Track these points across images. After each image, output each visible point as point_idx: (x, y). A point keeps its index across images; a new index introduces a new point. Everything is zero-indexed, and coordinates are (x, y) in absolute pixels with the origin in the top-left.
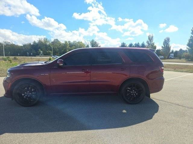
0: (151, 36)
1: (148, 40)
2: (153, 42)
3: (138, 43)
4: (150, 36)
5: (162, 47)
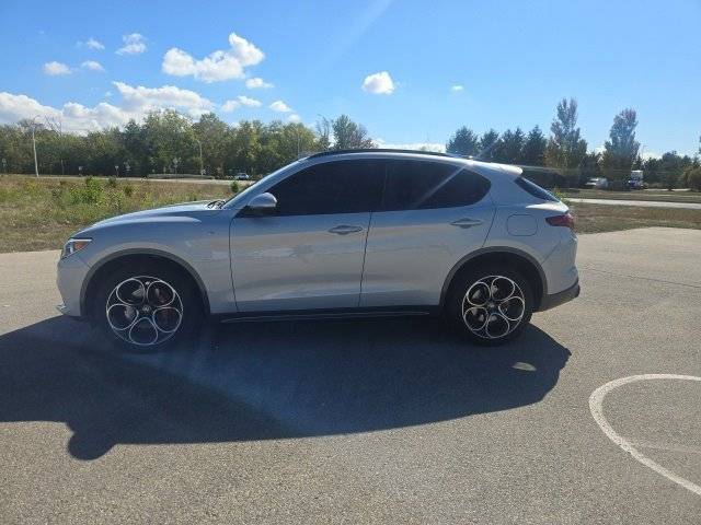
0: (568, 106)
1: (557, 118)
2: (575, 128)
3: (518, 132)
4: (565, 104)
5: (607, 145)
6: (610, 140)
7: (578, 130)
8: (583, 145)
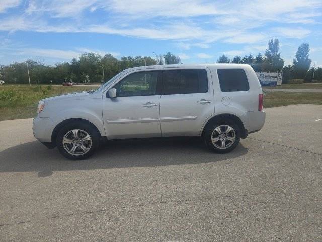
0: (274, 43)
1: (268, 49)
6: (296, 59)
7: (279, 54)
8: (282, 62)
